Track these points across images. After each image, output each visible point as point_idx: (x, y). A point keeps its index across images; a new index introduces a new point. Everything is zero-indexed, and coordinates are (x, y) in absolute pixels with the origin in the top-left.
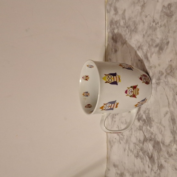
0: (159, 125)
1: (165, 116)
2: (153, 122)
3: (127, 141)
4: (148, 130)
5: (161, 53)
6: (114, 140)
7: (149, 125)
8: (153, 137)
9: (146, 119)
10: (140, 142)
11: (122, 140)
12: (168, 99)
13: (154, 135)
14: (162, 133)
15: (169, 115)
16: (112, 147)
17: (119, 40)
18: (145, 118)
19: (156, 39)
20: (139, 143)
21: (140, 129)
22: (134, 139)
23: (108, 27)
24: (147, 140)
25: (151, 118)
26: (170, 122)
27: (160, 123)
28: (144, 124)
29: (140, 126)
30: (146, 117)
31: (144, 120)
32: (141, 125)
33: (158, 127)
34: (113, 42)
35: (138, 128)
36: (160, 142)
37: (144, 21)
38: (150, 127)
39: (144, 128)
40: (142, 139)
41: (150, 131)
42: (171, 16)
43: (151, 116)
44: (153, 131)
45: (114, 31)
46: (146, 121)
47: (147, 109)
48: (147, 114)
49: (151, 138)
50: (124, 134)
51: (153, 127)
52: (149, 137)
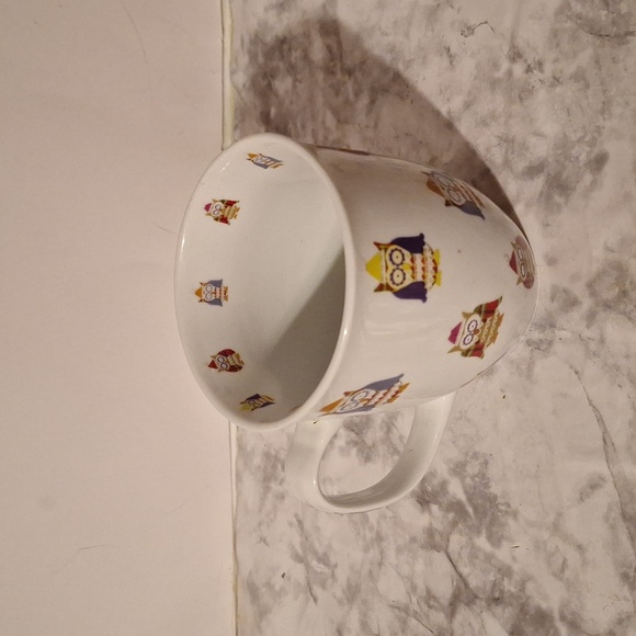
0: (545, 535)
1: (582, 499)
2: (511, 521)
3: (352, 593)
4: (481, 556)
5: (559, 207)
6: (278, 582)
7: (484, 531)
8: (509, 587)
9: (470, 499)
10: (432, 603)
11: (323, 586)
12: (600, 420)
13: (516, 577)
14: (568, 574)
15: (606, 497)
16: (263, 613)
18: (462, 497)
19: (533, 140)
20: (425, 608)
21: (433, 541)
22: (392, 587)
23: (235, 60)
24: (476, 597)
25: (495, 497)
26: (613, 527)
27: (556, 528)
28: (454, 524)
29: (430, 532)
30: (466, 492)
31: (456, 507)
32: (438, 526)
33: (538, 545)
35: (422, 538)
36: (556, 615)
37: (453, 51)
38: (495, 540)
39: (456, 541)
40: (444, 589)
41: (489, 558)
42: (617, 36)
43: (495, 489)
44: (514, 558)
46: (470, 510)
47: (475, 456)
48: (472, 478)
49: (502, 592)
50: (333, 560)
51: (511, 540)
52: (488, 588)
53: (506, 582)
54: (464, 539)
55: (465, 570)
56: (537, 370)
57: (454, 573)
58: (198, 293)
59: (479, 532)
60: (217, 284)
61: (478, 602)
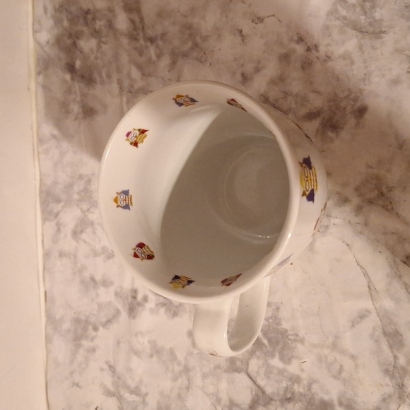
0: (326, 351)
1: (353, 326)
2: (299, 346)
4: (275, 371)
7: (277, 355)
8: (298, 389)
12: (366, 274)
13: (304, 382)
14: (343, 375)
15: (373, 321)
17: (109, 76)
22: (199, 404)
24: (272, 400)
25: (286, 331)
26: (377, 341)
27: (334, 347)
28: (252, 353)
33: (320, 359)
34: (72, 79)
35: (225, 365)
36: (336, 403)
37: (245, 32)
38: (286, 359)
39: (254, 364)
40: (244, 398)
41: (281, 372)
42: (373, 33)
43: (285, 325)
44: (302, 370)
45: (74, 44)
46: (265, 341)
47: (270, 305)
48: (267, 319)
49: (293, 393)
50: (143, 390)
51: (298, 358)
52: (281, 392)
53: (296, 387)
54: (261, 362)
55: (262, 383)
56: (317, 245)
57: (253, 386)
58: (116, 200)
59: (273, 356)
60: (126, 193)
61: (273, 403)
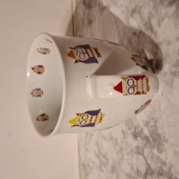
2: (165, 144)
3: (113, 169)
4: (155, 157)
6: (91, 164)
7: (156, 147)
8: (165, 169)
9: (151, 135)
10: (139, 174)
11: (105, 166)
13: (168, 165)
16: (87, 174)
18: (148, 134)
20: (137, 176)
21: (139, 151)
22: (126, 168)
24: (154, 172)
25: (160, 134)
28: (146, 145)
29: (138, 147)
30: (150, 133)
31: (146, 138)
32: (140, 145)
35: (135, 150)
38: (160, 151)
39: (147, 151)
40: (143, 169)
41: (158, 158)
43: (160, 131)
44: (167, 158)
46: (151, 139)
47: (153, 119)
48: (152, 127)
49: (162, 171)
51: (165, 151)
52: (158, 169)
53: (164, 167)
54: (149, 150)
55: (150, 162)
56: (174, 83)
57: (146, 163)
59: (154, 148)
61: (154, 174)
